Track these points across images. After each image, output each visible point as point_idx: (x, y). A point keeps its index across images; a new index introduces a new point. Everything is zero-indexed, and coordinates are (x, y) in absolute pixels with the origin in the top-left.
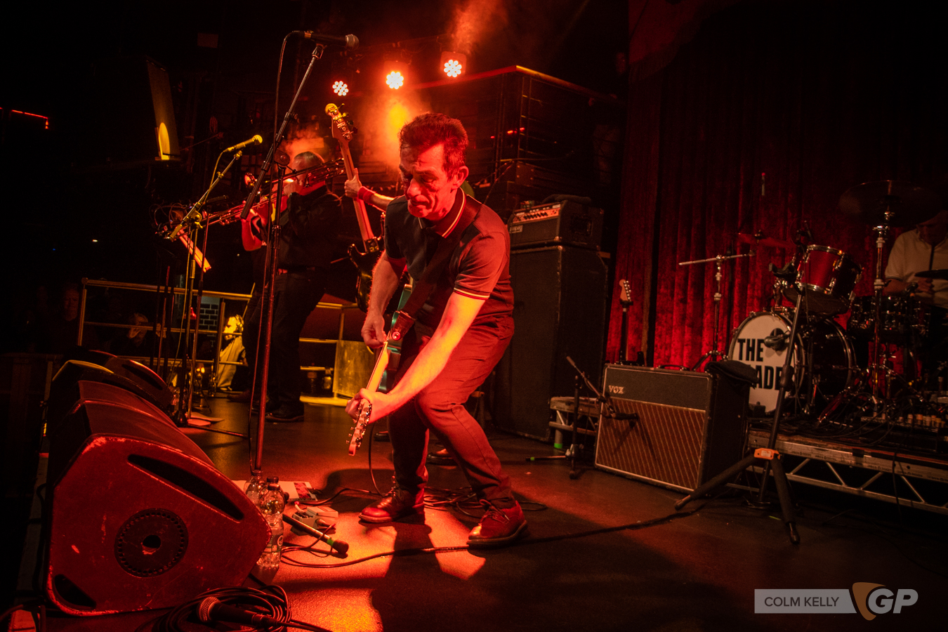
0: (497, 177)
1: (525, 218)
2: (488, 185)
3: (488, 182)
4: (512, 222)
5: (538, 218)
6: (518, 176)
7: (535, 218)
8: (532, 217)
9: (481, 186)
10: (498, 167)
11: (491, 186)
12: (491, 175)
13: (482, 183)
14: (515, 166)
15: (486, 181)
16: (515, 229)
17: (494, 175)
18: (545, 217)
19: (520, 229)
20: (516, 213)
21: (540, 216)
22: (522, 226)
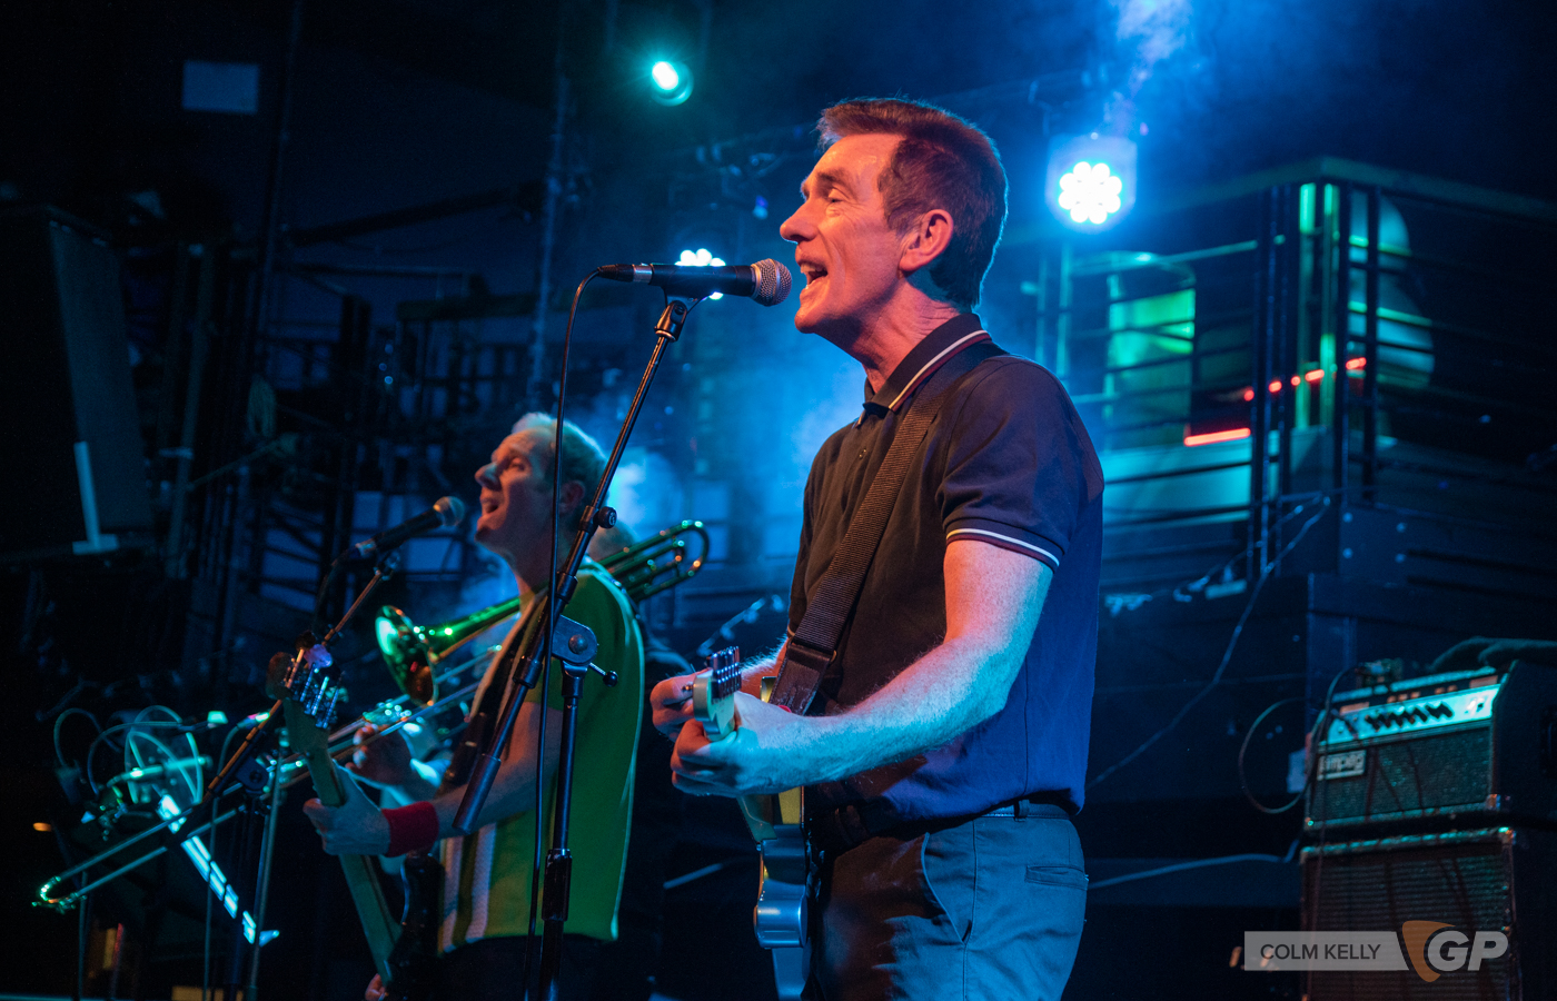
0: (1271, 559)
1: (1375, 723)
2: (1239, 587)
3: (1237, 578)
4: (1324, 735)
5: (1419, 724)
6: (1348, 553)
7: (1407, 727)
8: (1400, 719)
9: (1213, 592)
10: (1272, 520)
11: (1250, 587)
12: (1250, 553)
13: (1216, 579)
14: (1333, 516)
15: (1228, 574)
16: (1335, 761)
17: (1257, 551)
18: (1444, 720)
19: (1356, 763)
20: (1339, 705)
21: (1424, 719)
22: (1362, 754)
